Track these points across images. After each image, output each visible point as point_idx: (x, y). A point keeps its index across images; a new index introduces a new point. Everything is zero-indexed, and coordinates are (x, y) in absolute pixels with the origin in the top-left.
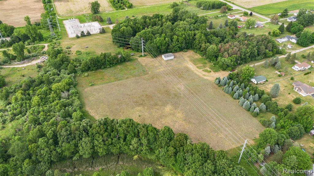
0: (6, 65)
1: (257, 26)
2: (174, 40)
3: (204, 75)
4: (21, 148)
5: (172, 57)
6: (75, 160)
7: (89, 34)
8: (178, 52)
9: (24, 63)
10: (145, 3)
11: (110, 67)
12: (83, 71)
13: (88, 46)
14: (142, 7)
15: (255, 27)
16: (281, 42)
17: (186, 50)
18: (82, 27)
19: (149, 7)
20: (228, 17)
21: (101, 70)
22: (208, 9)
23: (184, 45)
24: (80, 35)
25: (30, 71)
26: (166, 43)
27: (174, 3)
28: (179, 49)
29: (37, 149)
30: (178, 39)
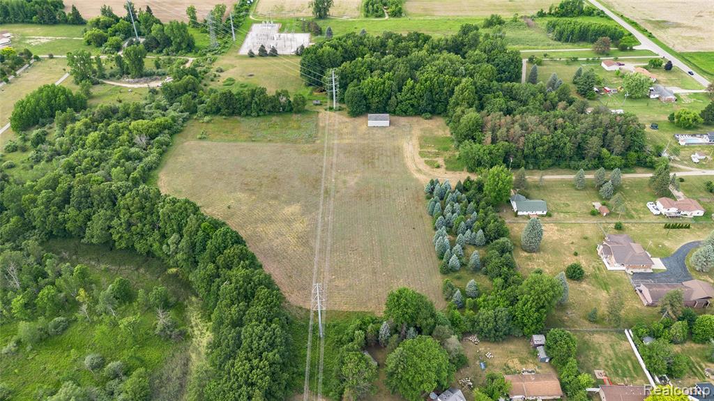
0: (111, 81)
1: (657, 96)
2: (405, 88)
3: (419, 171)
4: (11, 195)
5: (386, 123)
6: (83, 243)
7: (274, 53)
8: (411, 115)
9: (137, 82)
10: (434, 11)
11: (258, 116)
12: (206, 113)
13: (255, 74)
14: (422, 18)
15: (652, 96)
16: (682, 144)
17: (429, 115)
18: (275, 39)
19: (439, 18)
20: (603, 64)
21: (239, 118)
22: (567, 41)
23: (423, 103)
24: (256, 52)
25: (136, 95)
26: (384, 91)
27: (493, 16)
28: (411, 109)
29: (30, 203)
30: (413, 87)
